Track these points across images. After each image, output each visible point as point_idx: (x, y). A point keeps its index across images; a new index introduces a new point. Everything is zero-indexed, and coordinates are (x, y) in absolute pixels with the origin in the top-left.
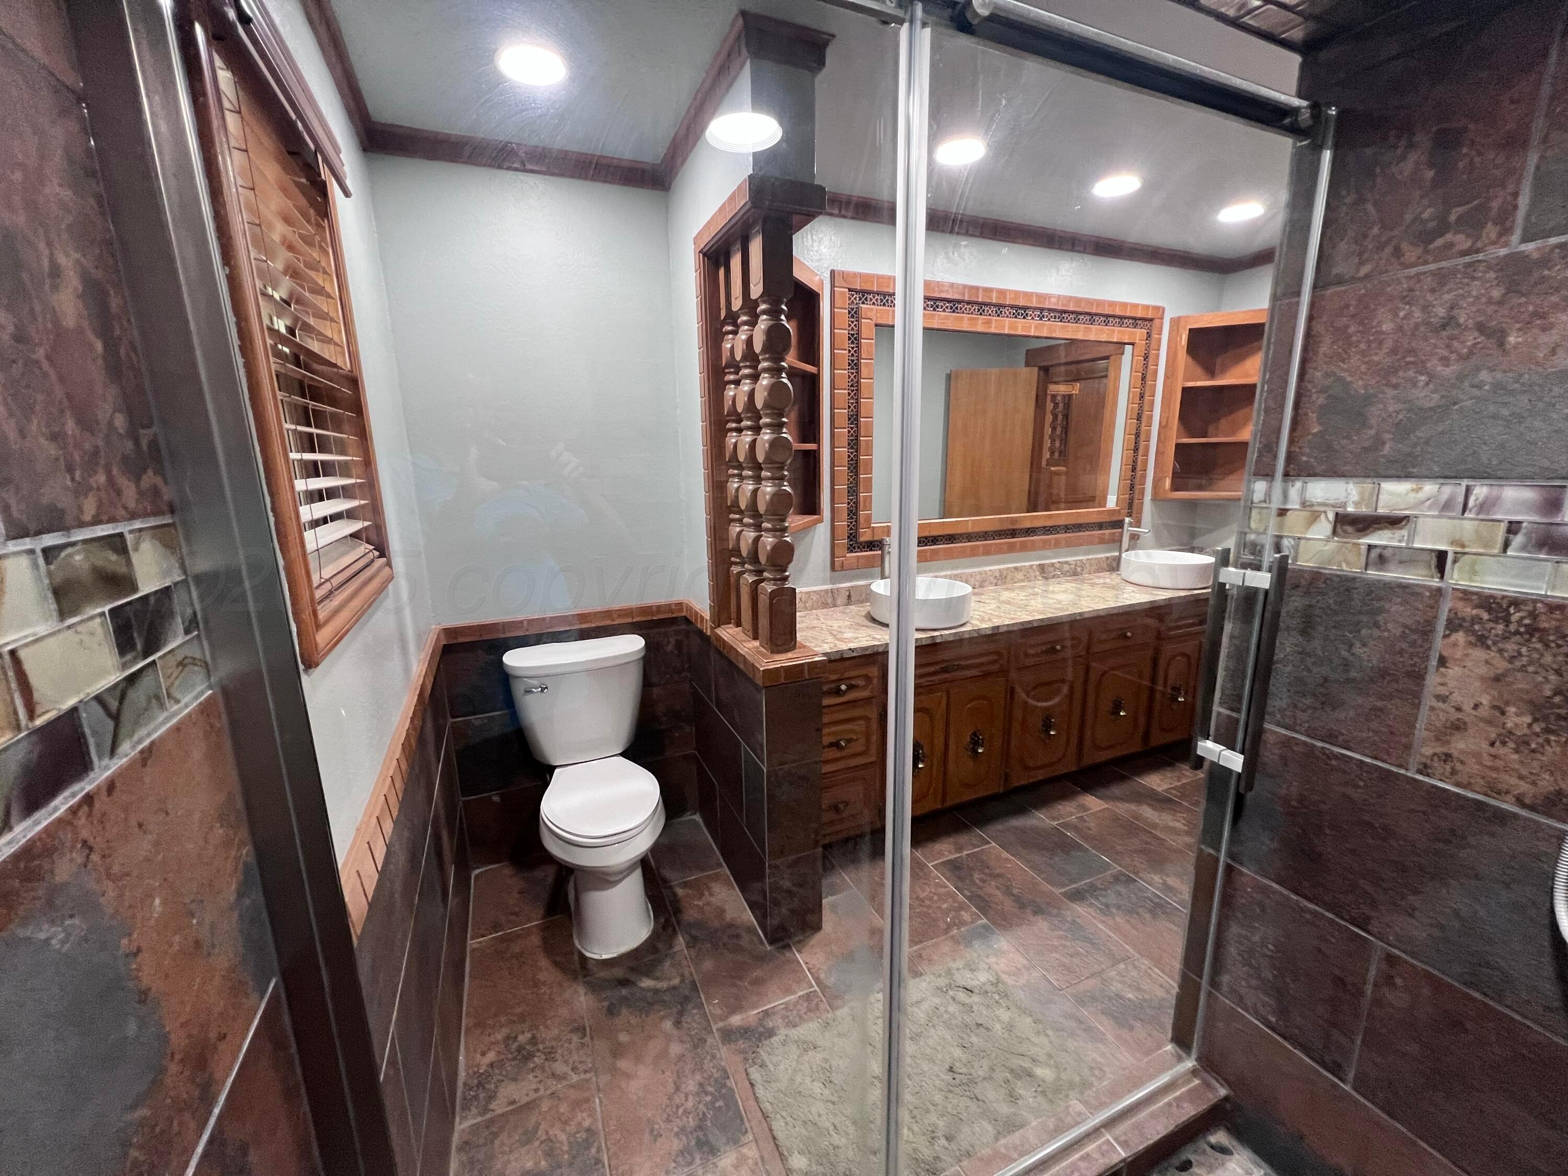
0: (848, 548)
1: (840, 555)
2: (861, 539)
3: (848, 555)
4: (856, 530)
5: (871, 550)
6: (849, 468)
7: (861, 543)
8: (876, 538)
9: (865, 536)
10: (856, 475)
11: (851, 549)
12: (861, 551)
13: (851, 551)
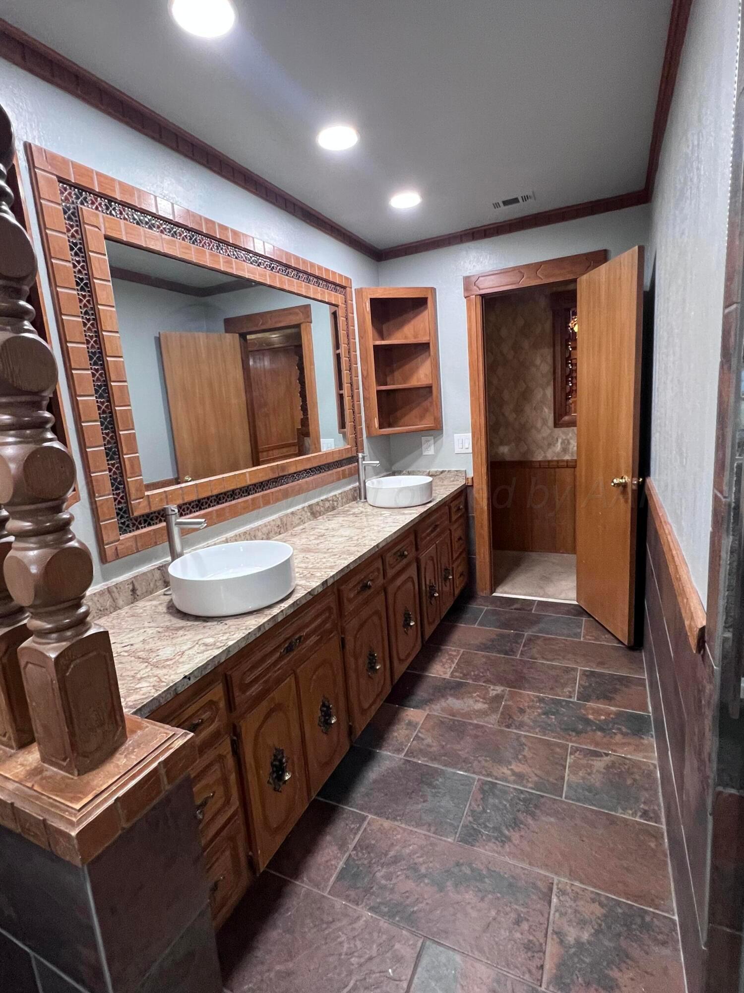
0: (120, 528)
1: (112, 539)
2: (136, 514)
3: (122, 537)
4: (126, 502)
5: (149, 525)
6: (102, 424)
7: (136, 519)
8: (153, 509)
9: (140, 508)
10: (114, 432)
11: (124, 528)
12: (138, 528)
13: (125, 532)
